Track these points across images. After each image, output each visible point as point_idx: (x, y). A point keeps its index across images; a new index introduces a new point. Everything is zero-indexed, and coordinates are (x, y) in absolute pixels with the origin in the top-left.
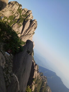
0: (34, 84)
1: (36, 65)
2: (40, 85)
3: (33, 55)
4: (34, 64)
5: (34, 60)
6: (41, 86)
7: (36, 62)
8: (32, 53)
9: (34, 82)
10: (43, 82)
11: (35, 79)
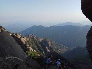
0: (29, 46)
1: (16, 34)
2: (33, 43)
3: (5, 29)
4: (14, 35)
5: (10, 33)
6: (35, 42)
7: (14, 32)
8: (2, 29)
9: (28, 46)
10: (33, 39)
11: (26, 43)
